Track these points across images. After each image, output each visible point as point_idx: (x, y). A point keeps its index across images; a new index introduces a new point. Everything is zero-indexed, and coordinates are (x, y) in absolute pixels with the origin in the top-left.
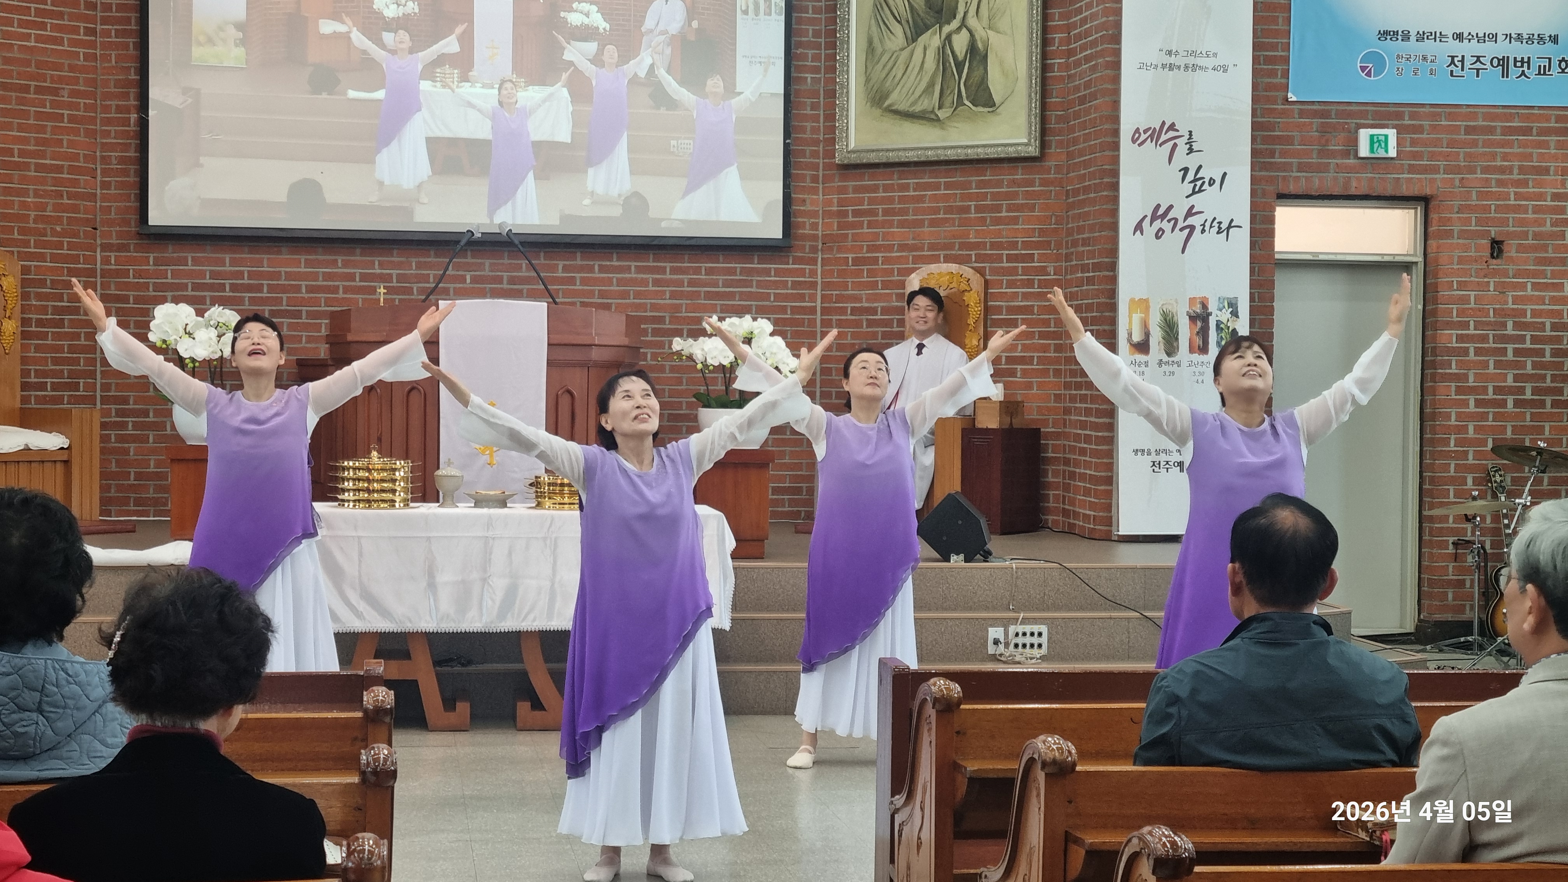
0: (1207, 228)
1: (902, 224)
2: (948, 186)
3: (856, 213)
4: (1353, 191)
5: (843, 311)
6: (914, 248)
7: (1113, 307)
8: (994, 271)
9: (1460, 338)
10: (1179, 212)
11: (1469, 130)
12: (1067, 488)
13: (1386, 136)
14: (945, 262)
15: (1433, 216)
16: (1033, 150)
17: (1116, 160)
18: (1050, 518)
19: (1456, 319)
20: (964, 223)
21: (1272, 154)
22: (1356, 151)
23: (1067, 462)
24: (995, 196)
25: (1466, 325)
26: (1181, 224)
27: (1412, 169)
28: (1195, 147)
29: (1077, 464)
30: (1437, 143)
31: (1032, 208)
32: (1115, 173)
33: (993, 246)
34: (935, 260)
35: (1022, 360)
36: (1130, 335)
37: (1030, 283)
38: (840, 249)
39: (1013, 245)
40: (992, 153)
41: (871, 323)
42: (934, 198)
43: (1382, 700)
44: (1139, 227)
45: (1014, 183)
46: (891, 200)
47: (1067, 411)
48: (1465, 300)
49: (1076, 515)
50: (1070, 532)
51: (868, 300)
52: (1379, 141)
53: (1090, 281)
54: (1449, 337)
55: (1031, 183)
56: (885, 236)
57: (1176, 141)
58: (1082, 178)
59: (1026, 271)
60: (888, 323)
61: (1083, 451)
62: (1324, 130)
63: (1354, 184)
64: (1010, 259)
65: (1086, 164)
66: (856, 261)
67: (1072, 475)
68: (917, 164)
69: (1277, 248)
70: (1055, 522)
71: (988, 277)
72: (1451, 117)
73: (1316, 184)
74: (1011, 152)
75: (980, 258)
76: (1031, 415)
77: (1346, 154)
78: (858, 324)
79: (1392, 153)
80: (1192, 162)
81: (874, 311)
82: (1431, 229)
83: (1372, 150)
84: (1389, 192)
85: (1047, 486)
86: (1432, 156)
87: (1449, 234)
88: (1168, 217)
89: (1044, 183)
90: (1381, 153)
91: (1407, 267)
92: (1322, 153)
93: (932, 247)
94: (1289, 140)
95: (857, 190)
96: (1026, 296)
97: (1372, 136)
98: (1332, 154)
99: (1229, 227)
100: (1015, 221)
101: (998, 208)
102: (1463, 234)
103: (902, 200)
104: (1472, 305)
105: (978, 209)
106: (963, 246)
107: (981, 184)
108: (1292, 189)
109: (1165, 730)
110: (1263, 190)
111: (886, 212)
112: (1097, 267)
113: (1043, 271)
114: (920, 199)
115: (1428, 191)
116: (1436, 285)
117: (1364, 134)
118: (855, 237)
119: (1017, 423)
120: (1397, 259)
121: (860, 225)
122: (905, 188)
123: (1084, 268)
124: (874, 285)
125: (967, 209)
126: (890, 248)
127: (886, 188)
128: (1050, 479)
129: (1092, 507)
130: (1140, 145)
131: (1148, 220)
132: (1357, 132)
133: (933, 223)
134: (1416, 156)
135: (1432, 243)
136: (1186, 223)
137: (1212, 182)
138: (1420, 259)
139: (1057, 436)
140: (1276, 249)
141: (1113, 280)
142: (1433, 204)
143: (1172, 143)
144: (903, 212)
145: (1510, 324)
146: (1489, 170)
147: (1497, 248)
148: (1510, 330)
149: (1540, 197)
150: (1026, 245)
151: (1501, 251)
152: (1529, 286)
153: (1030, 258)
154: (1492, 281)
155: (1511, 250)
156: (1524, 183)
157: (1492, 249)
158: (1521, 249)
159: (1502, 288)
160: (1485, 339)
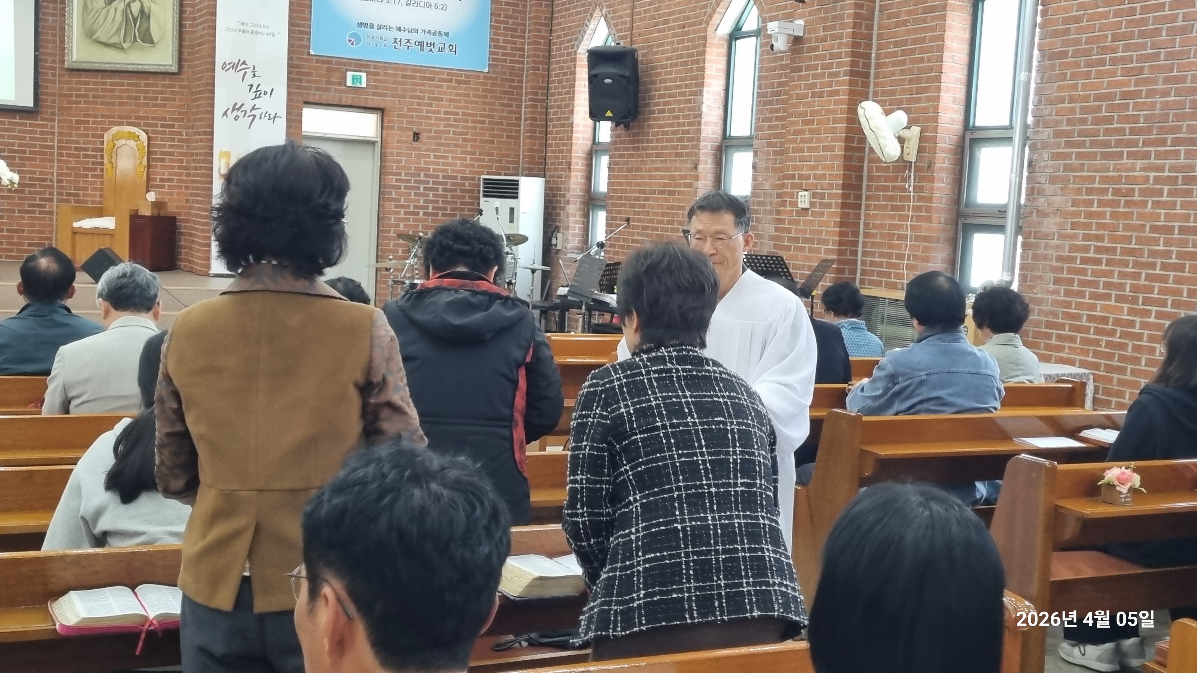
0: (263, 117)
1: (103, 103)
2: (129, 85)
3: (78, 96)
4: (343, 103)
5: (69, 148)
6: (109, 117)
7: (212, 155)
8: (154, 132)
9: (398, 180)
10: (247, 107)
11: (403, 76)
12: (190, 248)
13: (361, 76)
14: (127, 125)
15: (385, 118)
16: (175, 69)
17: (213, 77)
18: (182, 264)
19: (395, 171)
20: (137, 105)
21: (301, 81)
22: (346, 83)
23: (190, 235)
24: (154, 92)
25: (400, 174)
26: (248, 114)
27: (374, 94)
28: (256, 74)
29: (195, 236)
30: (385, 82)
31: (174, 100)
32: (213, 85)
33: (153, 118)
34: (121, 124)
35: (168, 180)
36: (220, 170)
37: (173, 140)
38: (69, 115)
39: (164, 119)
40: (152, 69)
41: (85, 156)
42: (121, 91)
44: (225, 114)
45: (164, 86)
46: (96, 90)
47: (191, 208)
48: (400, 161)
49: (194, 263)
50: (191, 271)
51: (84, 144)
52: (357, 79)
53: (201, 140)
54: (392, 180)
55: (173, 86)
56: (94, 109)
57: (247, 70)
58: (199, 86)
59: (171, 133)
60: (95, 157)
61: (196, 230)
62: (329, 70)
63: (344, 99)
64: (162, 126)
65: (200, 79)
66: (77, 122)
67: (193, 242)
68: (111, 71)
69: (304, 128)
70: (185, 266)
71: (150, 135)
72: (394, 69)
73: (325, 97)
74: (162, 69)
75: (146, 125)
76: (172, 209)
77: (340, 84)
78: (78, 156)
79: (364, 85)
80: (255, 82)
81: (87, 149)
82: (385, 125)
83: (353, 83)
84: (362, 105)
85: (180, 247)
86: (385, 88)
87: (392, 128)
88: (242, 109)
89: (181, 87)
90: (358, 85)
91: (373, 143)
92: (329, 83)
93: (120, 117)
94: (310, 74)
95: (78, 83)
96: (171, 146)
97: (353, 76)
98: (333, 83)
99: (275, 117)
100: (165, 106)
101: (156, 99)
102: (400, 129)
103: (103, 90)
104: (403, 164)
105: (145, 98)
106: (136, 118)
107: (147, 85)
108: (311, 100)
110: (297, 100)
111: (94, 96)
112: (205, 133)
113: (180, 134)
114: (113, 91)
115: (382, 106)
116: (385, 153)
117: (350, 75)
118: (77, 109)
119: (162, 213)
120: (367, 139)
121: (79, 102)
122: (105, 84)
123: (199, 134)
124: (87, 136)
125: (138, 98)
126: (96, 116)
127: (94, 83)
128: (182, 243)
129: (200, 258)
130: (226, 71)
131: (230, 111)
132: (346, 73)
133: (121, 104)
134: (376, 87)
135: (384, 132)
136: (252, 113)
137: (265, 93)
138: (379, 140)
139: (187, 221)
140: (303, 130)
141: (212, 140)
142: (385, 112)
143: (244, 71)
144: (104, 97)
145: (422, 175)
146: (413, 97)
147: (416, 136)
148: (422, 177)
149: (438, 112)
150: (171, 119)
151: (418, 138)
152: (432, 156)
153: (173, 126)
154: (414, 153)
155: (423, 137)
156: (431, 105)
157: (414, 137)
158: (429, 138)
159: (419, 156)
160: (409, 181)
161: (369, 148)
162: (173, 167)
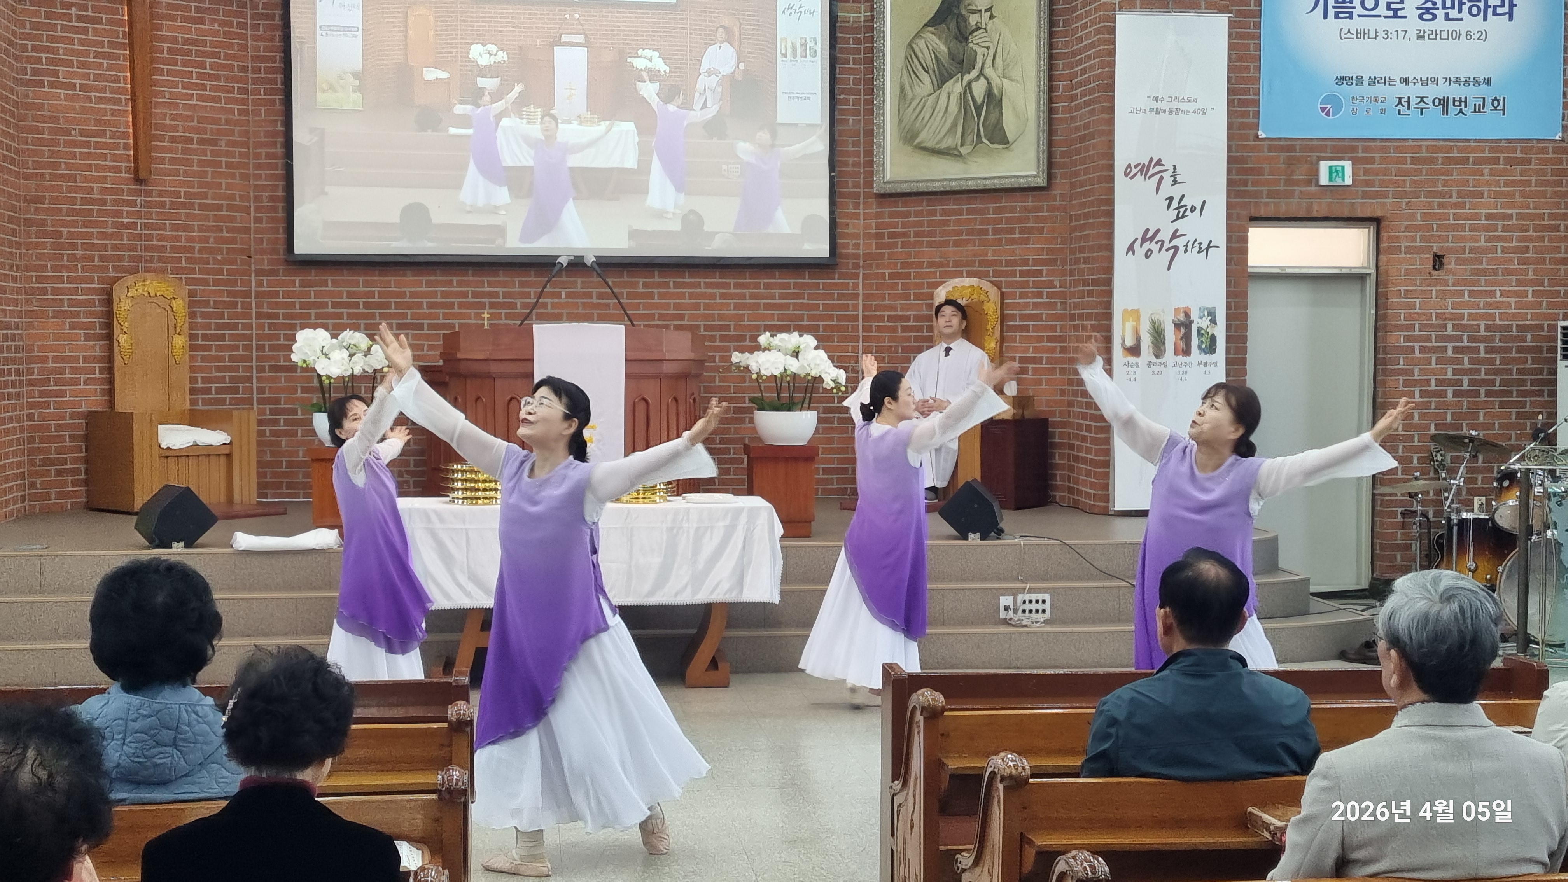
0: (1189, 248)
1: (930, 244)
2: (970, 212)
3: (892, 235)
4: (1315, 214)
5: (880, 318)
6: (940, 265)
7: (1109, 316)
8: (1010, 285)
9: (1408, 339)
10: (1165, 235)
11: (1414, 161)
12: (1071, 469)
13: (1343, 167)
14: (967, 277)
15: (1384, 234)
16: (1041, 181)
17: (1111, 191)
18: (1058, 494)
19: (1403, 322)
20: (983, 243)
21: (1245, 183)
22: (1317, 180)
23: (1071, 447)
24: (1009, 220)
25: (1412, 327)
26: (1166, 246)
27: (1365, 195)
28: (1179, 179)
29: (1080, 449)
30: (1386, 172)
31: (1041, 230)
32: (1111, 202)
33: (1009, 263)
34: (959, 275)
35: (1034, 360)
36: (1124, 340)
37: (1039, 295)
38: (878, 266)
39: (1025, 262)
40: (1007, 184)
41: (905, 329)
42: (959, 222)
43: (1287, 722)
44: (1131, 249)
45: (1026, 209)
46: (920, 224)
47: (1071, 404)
48: (1411, 306)
49: (1080, 492)
50: (1075, 506)
51: (902, 309)
52: (1337, 171)
53: (1090, 294)
54: (1397, 338)
55: (1039, 209)
56: (917, 254)
57: (1163, 174)
58: (1083, 205)
59: (1036, 284)
60: (919, 329)
61: (1084, 439)
62: (1290, 161)
63: (1316, 208)
64: (1023, 274)
65: (1085, 194)
66: (892, 276)
67: (1076, 459)
68: (943, 193)
69: (1251, 263)
70: (1063, 498)
71: (1004, 290)
72: (1398, 149)
73: (1284, 207)
74: (1023, 182)
75: (997, 274)
76: (1041, 406)
77: (1309, 182)
78: (894, 329)
79: (1348, 181)
80: (1176, 192)
81: (907, 318)
82: (1383, 245)
83: (1330, 179)
84: (1346, 214)
85: (1055, 467)
86: (1382, 183)
87: (1397, 250)
88: (1157, 239)
89: (1051, 209)
90: (1339, 182)
91: (1361, 278)
92: (1289, 182)
93: (957, 264)
94: (1259, 171)
95: (892, 215)
96: (1036, 306)
97: (1330, 167)
98: (1297, 183)
99: (1209, 247)
100: (1026, 241)
101: (1012, 231)
102: (1409, 250)
103: (930, 224)
104: (1417, 310)
105: (996, 231)
106: (982, 263)
107: (998, 210)
108: (1263, 213)
109: (1106, 746)
110: (1238, 214)
111: (917, 234)
112: (1095, 282)
113: (1051, 284)
114: (946, 223)
115: (1378, 214)
116: (1385, 293)
117: (1324, 166)
118: (891, 256)
119: (1028, 414)
120: (1354, 271)
121: (895, 245)
122: (932, 213)
123: (1085, 283)
124: (907, 297)
125: (985, 232)
126: (920, 265)
127: (917, 214)
128: (1057, 461)
129: (1092, 485)
130: (1131, 178)
131: (1138, 242)
132: (1317, 164)
133: (957, 244)
134: (1368, 183)
135: (1382, 257)
136: (1172, 244)
137: (1193, 209)
138: (1373, 271)
139: (1064, 424)
140: (1249, 264)
141: (1110, 293)
142: (1384, 224)
143: (1158, 176)
144: (931, 234)
145: (1450, 326)
146: (1429, 194)
147: (1438, 261)
148: (1450, 331)
149: (1477, 217)
150: (1036, 262)
151: (1442, 264)
152: (1466, 293)
153: (1040, 273)
154: (1434, 289)
155: (1451, 263)
156: (1462, 205)
157: (1435, 261)
158: (1459, 261)
159: (1443, 295)
160: (1428, 339)
161: (1357, 286)
162: (1040, 339)
